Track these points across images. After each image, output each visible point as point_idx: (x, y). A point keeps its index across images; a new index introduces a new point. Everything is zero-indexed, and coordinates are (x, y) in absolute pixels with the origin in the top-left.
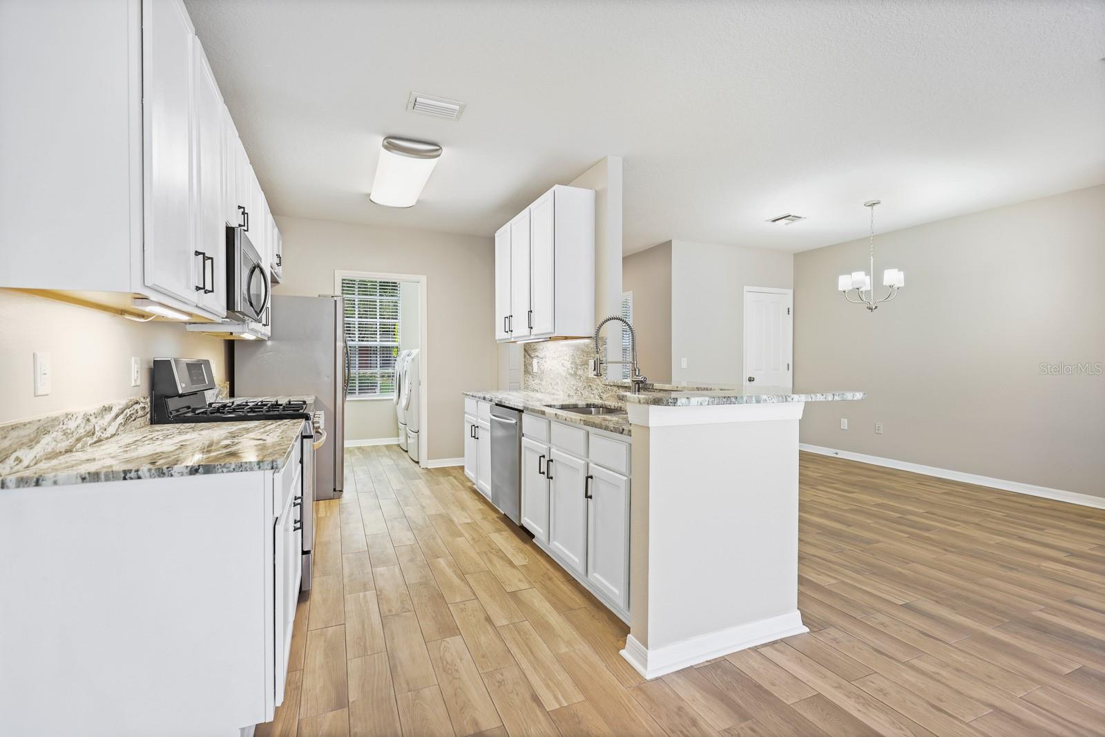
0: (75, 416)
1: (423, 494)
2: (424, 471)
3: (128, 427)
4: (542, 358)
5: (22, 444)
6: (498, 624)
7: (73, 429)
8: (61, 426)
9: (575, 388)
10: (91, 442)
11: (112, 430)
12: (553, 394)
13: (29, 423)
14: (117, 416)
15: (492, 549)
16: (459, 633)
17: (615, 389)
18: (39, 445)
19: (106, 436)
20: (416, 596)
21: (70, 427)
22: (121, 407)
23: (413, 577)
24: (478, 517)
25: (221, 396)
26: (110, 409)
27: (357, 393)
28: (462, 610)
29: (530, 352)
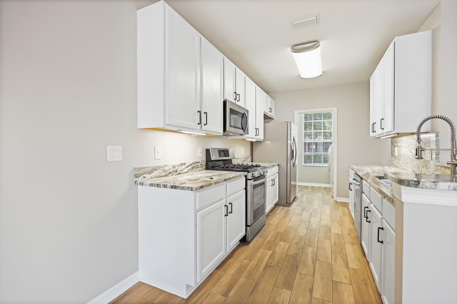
0: (168, 166)
1: (325, 213)
2: (334, 202)
3: (193, 170)
4: (400, 147)
5: (146, 173)
6: (314, 295)
7: (167, 170)
8: (162, 168)
9: (417, 166)
10: (176, 174)
11: (186, 170)
12: (405, 170)
13: (149, 167)
14: (188, 166)
15: (342, 252)
16: (291, 290)
17: (443, 169)
18: (152, 174)
19: (183, 172)
20: (286, 261)
21: (166, 169)
22: (190, 163)
23: (292, 252)
24: (346, 233)
25: (246, 162)
26: (185, 164)
27: (313, 163)
28: (302, 279)
29: (394, 144)
